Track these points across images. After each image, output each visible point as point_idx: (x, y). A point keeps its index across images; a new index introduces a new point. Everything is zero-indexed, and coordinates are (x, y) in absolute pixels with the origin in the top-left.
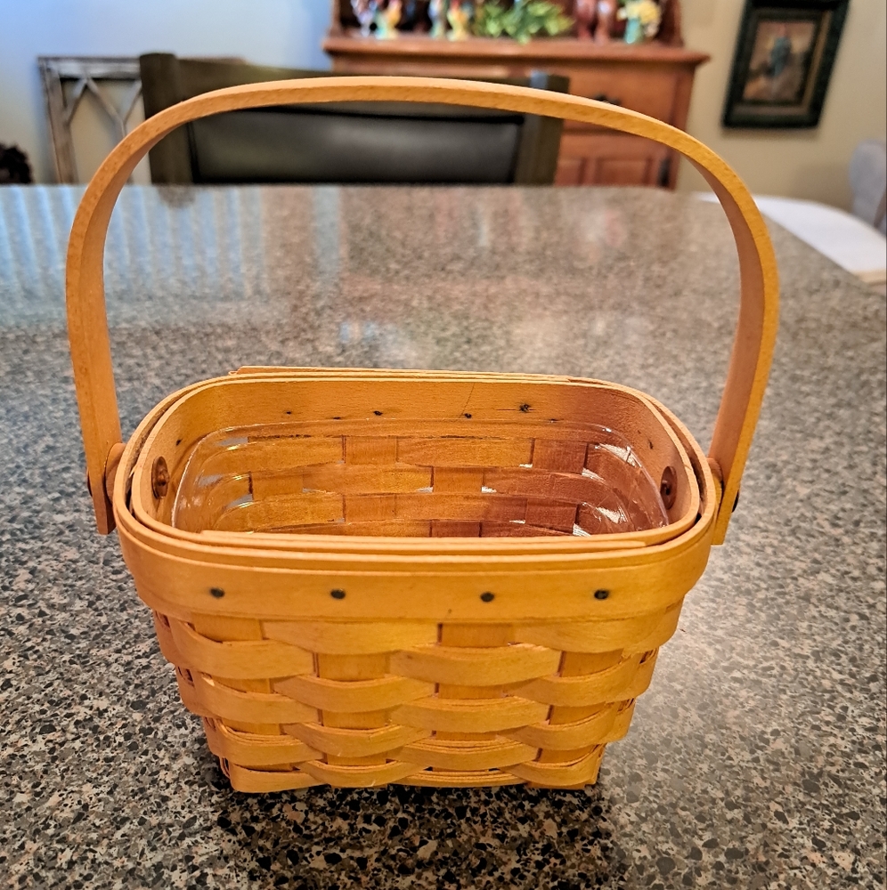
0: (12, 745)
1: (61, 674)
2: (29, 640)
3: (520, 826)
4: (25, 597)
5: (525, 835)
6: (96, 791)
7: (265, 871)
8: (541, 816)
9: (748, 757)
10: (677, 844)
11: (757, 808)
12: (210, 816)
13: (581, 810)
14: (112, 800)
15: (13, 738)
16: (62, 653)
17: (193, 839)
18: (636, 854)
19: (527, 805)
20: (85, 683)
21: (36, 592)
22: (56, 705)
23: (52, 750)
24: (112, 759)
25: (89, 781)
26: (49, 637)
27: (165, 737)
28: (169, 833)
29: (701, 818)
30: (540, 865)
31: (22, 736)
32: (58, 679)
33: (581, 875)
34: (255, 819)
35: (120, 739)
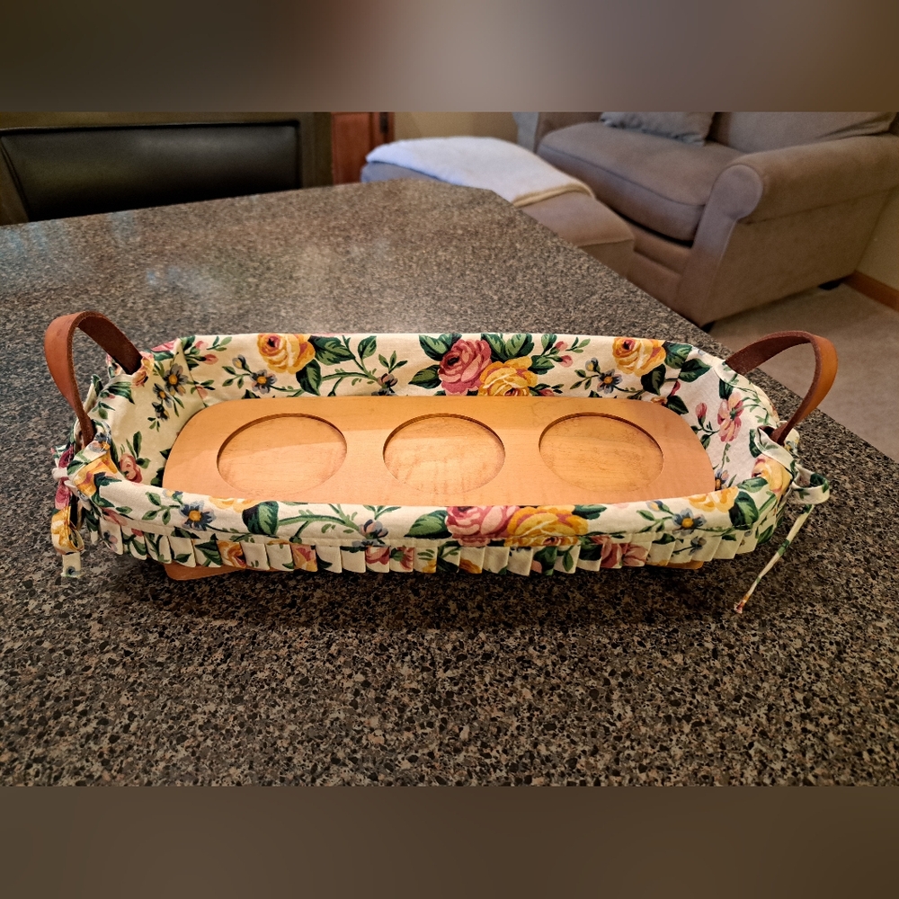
0: (162, 759)
1: (168, 695)
2: (129, 677)
3: (510, 698)
4: (106, 643)
5: (515, 703)
6: (239, 770)
7: (376, 782)
8: (519, 687)
9: (613, 612)
10: (595, 679)
11: (628, 643)
12: (325, 759)
13: (539, 676)
14: (254, 772)
15: (160, 754)
16: (160, 679)
17: (321, 779)
18: (577, 693)
19: (509, 683)
20: (190, 696)
21: (113, 637)
22: (179, 719)
23: (193, 753)
24: (239, 744)
25: (232, 765)
26: (143, 670)
27: (268, 717)
28: (304, 781)
29: (602, 659)
30: (530, 719)
31: (166, 751)
32: (168, 699)
33: (554, 717)
34: (354, 751)
35: (237, 729)
